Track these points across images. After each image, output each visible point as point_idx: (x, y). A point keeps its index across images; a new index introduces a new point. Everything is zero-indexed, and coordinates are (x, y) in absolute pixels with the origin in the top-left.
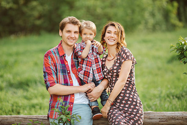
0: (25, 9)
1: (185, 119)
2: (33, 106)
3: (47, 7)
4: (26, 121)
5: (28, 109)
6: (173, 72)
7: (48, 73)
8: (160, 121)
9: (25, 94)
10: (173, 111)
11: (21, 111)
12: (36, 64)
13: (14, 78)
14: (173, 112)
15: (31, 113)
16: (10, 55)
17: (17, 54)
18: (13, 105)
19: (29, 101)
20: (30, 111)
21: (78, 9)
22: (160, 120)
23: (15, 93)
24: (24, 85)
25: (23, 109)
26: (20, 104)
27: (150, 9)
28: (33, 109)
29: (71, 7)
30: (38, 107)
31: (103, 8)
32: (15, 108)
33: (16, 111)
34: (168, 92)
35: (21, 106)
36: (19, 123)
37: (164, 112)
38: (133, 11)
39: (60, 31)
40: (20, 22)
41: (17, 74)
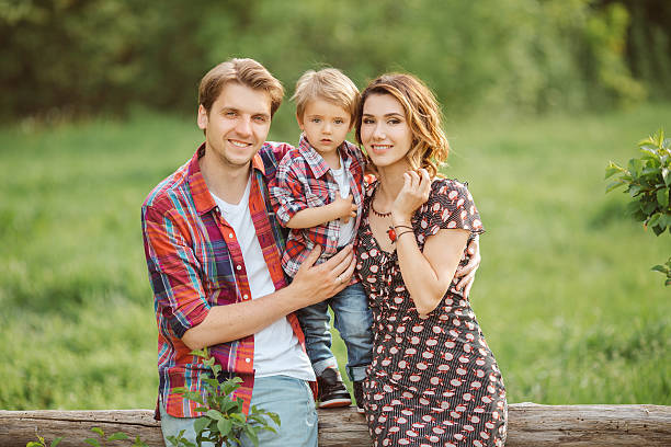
0: (74, 27)
1: (656, 431)
2: (97, 377)
3: (155, 20)
4: (77, 431)
5: (78, 386)
6: (608, 261)
7: (169, 276)
8: (561, 439)
9: (69, 332)
10: (609, 401)
11: (57, 396)
12: (112, 226)
13: (31, 277)
14: (612, 407)
15: (92, 402)
16: (19, 191)
17: (45, 188)
18: (28, 374)
19: (81, 358)
20: (88, 392)
21: (268, 27)
22: (561, 435)
23: (34, 328)
24: (65, 299)
25: (64, 387)
26: (53, 370)
27: (527, 31)
28: (97, 389)
29: (244, 20)
30: (113, 381)
31: (359, 27)
32: (34, 383)
33: (40, 395)
34: (591, 333)
35: (57, 376)
36: (53, 437)
37: (580, 407)
38: (468, 40)
39: (202, 111)
40: (57, 73)
41: (43, 261)
